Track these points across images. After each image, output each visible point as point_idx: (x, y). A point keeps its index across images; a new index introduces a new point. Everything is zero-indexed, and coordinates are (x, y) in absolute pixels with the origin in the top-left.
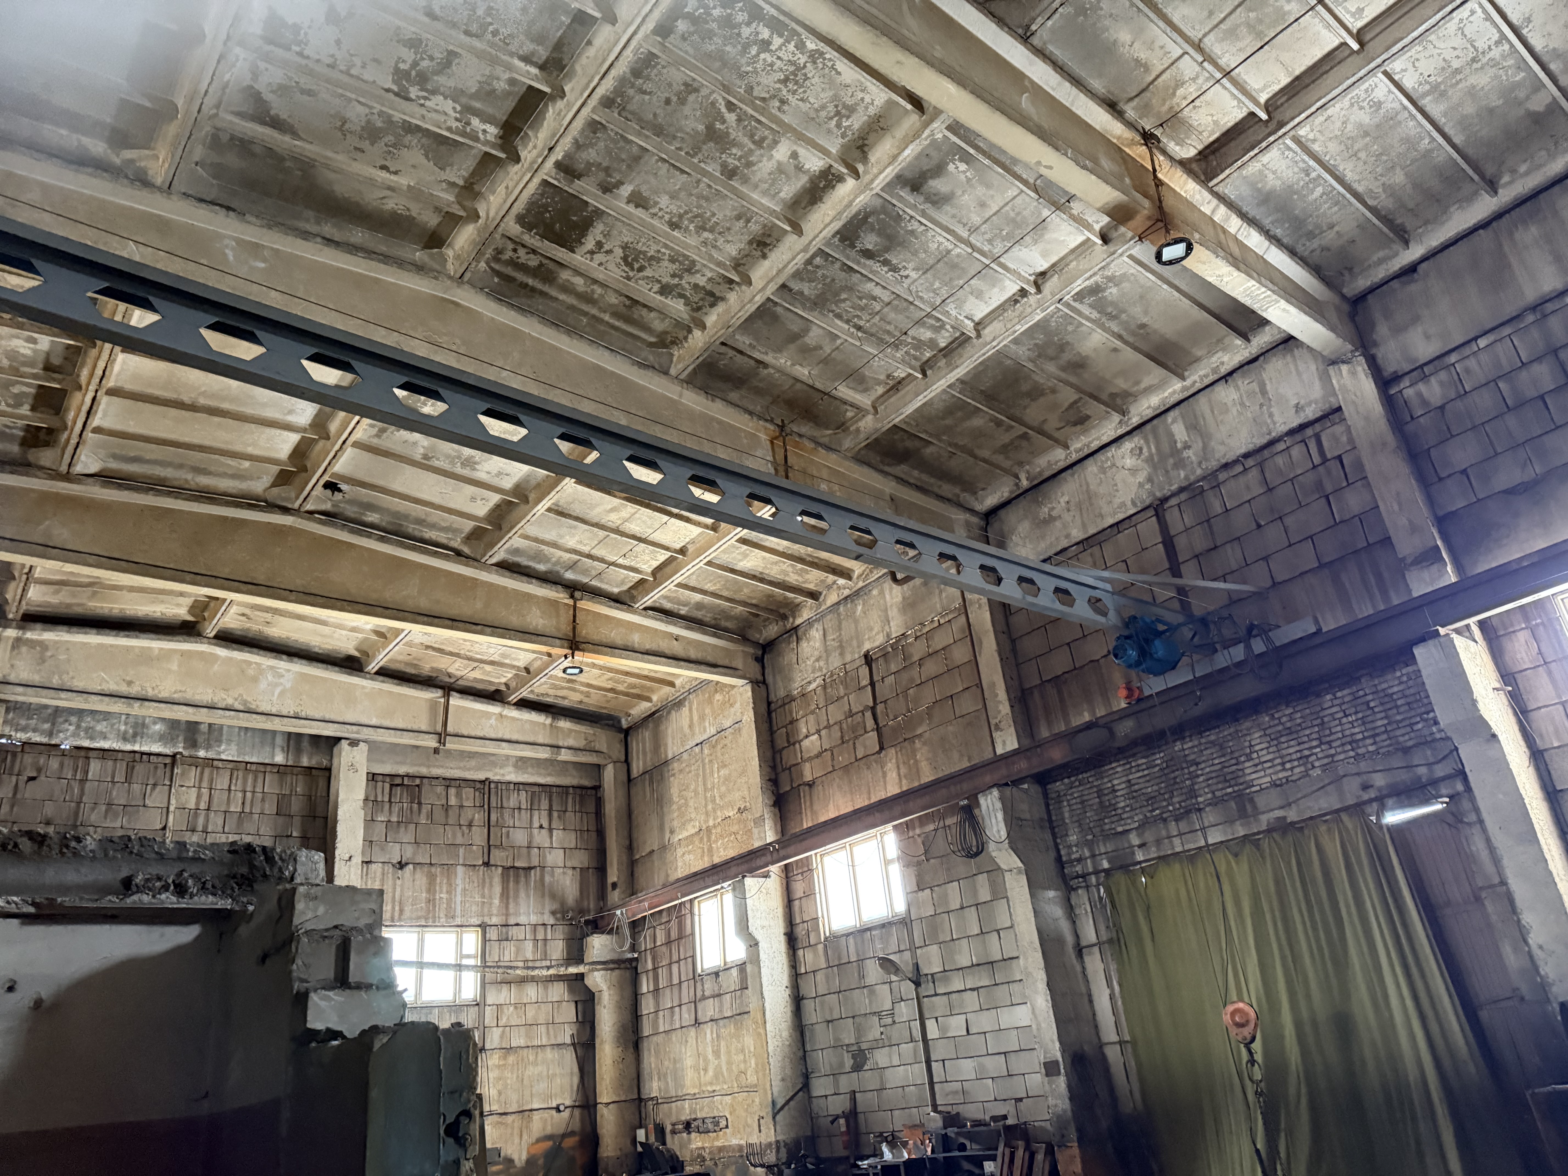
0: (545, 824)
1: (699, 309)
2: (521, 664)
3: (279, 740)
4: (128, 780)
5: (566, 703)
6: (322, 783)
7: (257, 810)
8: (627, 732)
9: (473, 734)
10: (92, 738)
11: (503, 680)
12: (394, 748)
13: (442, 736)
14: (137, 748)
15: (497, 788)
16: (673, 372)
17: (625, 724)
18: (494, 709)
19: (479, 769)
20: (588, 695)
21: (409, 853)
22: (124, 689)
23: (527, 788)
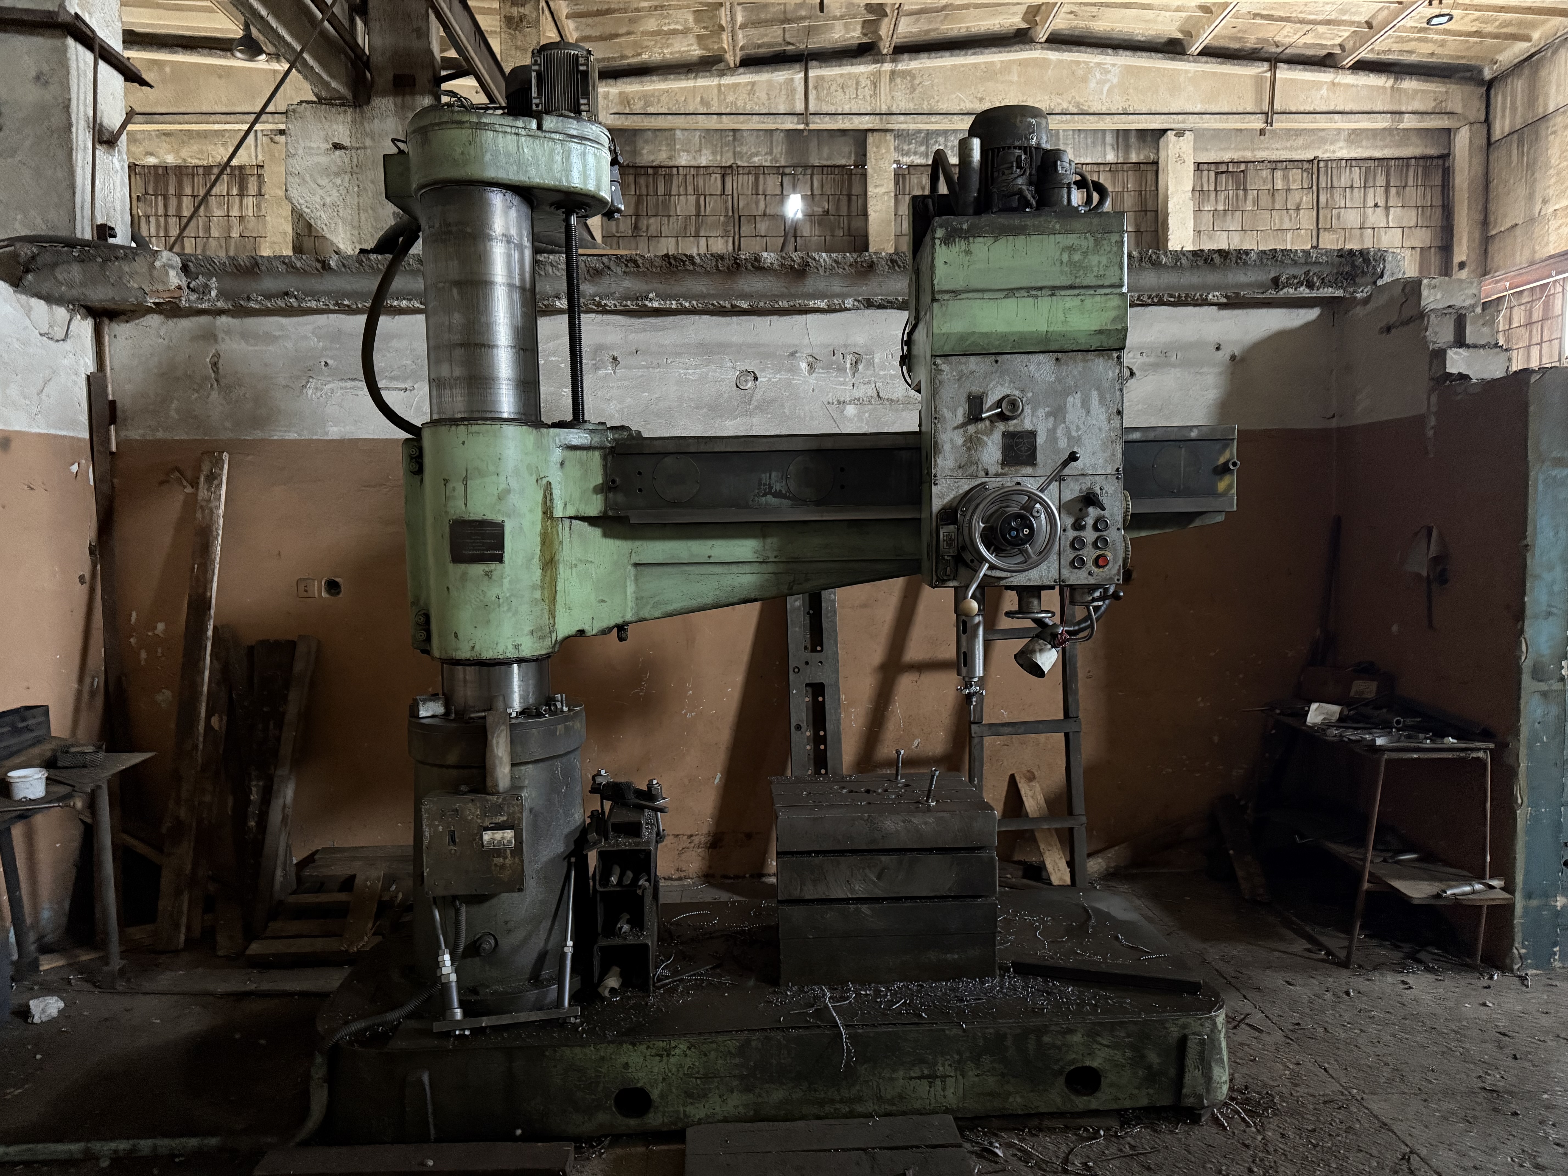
0: (1381, 203)
2: (1363, 19)
3: (1109, 139)
5: (1413, 58)
6: (1150, 176)
8: (1490, 85)
9: (1302, 109)
11: (1338, 41)
12: (1217, 134)
13: (1269, 115)
15: (1327, 166)
18: (1325, 77)
19: (1306, 147)
20: (1442, 44)
22: (977, 106)
23: (1361, 163)
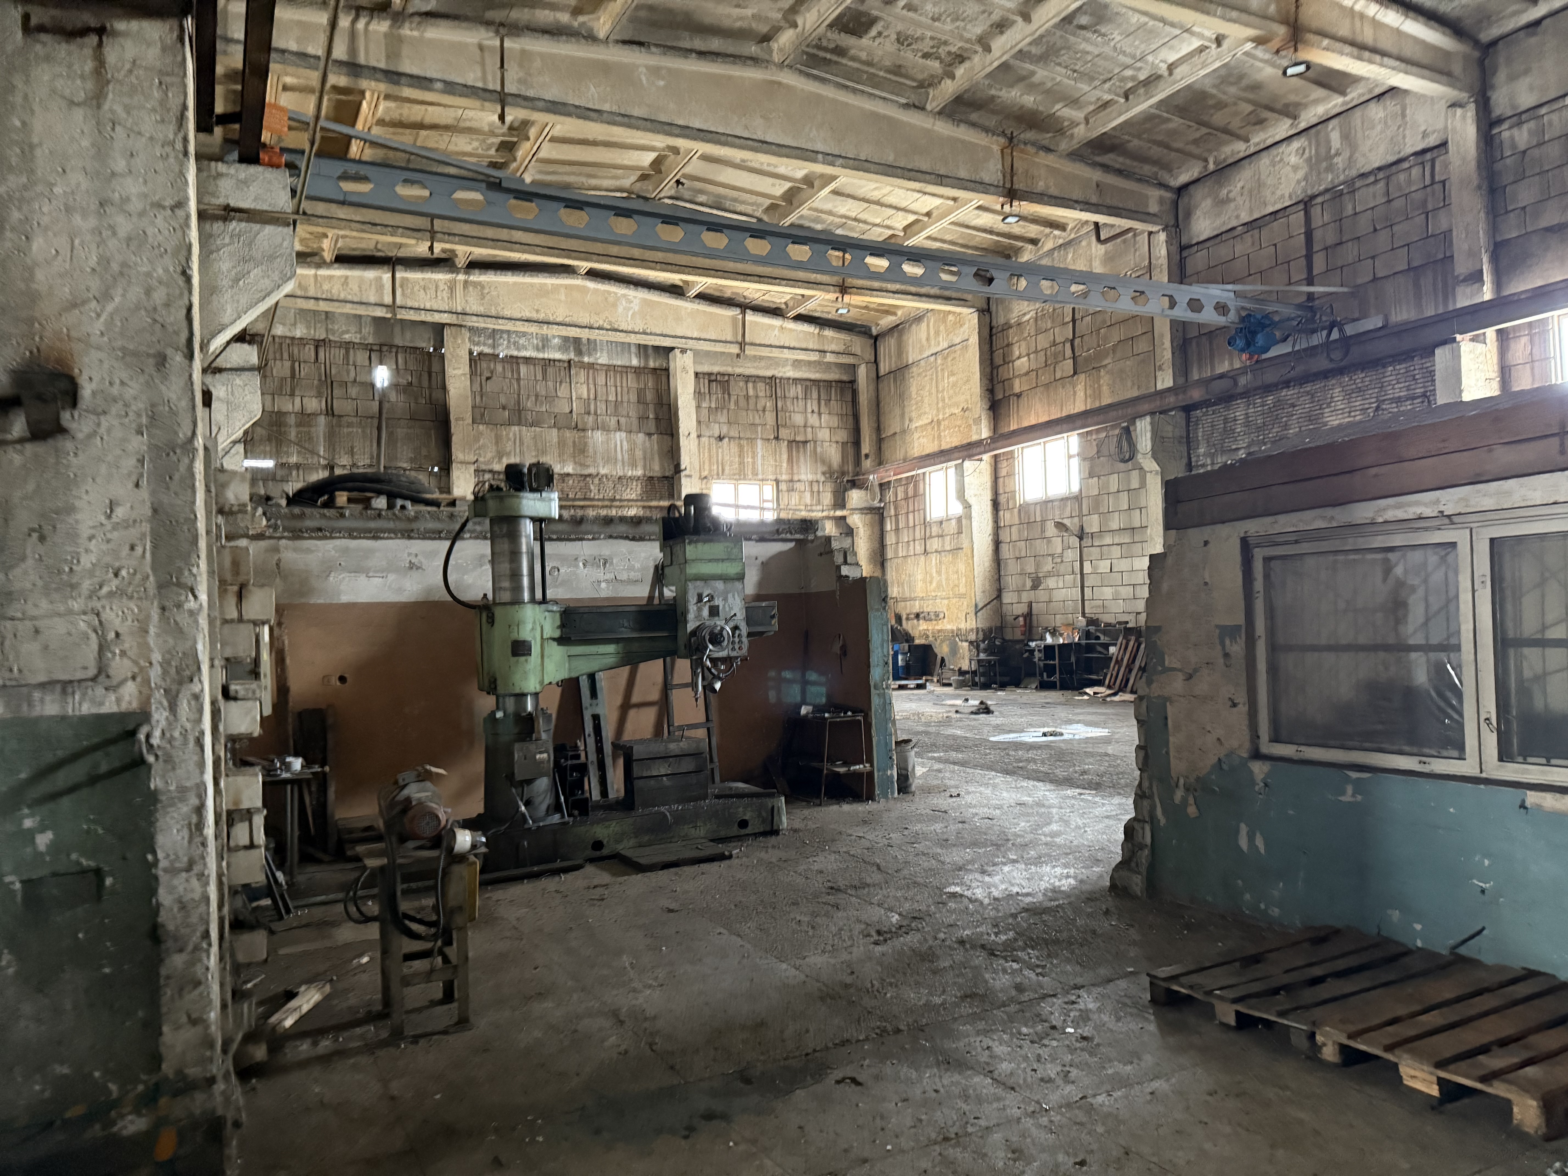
0: (816, 410)
1: (950, 65)
3: (633, 349)
4: (544, 378)
5: (829, 317)
6: (664, 379)
7: (625, 399)
8: (876, 339)
9: (763, 343)
10: (518, 349)
11: (783, 302)
12: (708, 353)
13: (742, 344)
14: (546, 356)
15: (781, 382)
16: (929, 107)
17: (874, 332)
18: (776, 322)
19: (768, 368)
21: (725, 430)
22: (534, 316)
23: (802, 382)
